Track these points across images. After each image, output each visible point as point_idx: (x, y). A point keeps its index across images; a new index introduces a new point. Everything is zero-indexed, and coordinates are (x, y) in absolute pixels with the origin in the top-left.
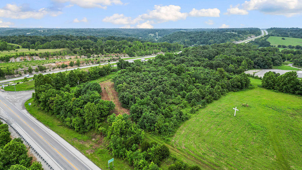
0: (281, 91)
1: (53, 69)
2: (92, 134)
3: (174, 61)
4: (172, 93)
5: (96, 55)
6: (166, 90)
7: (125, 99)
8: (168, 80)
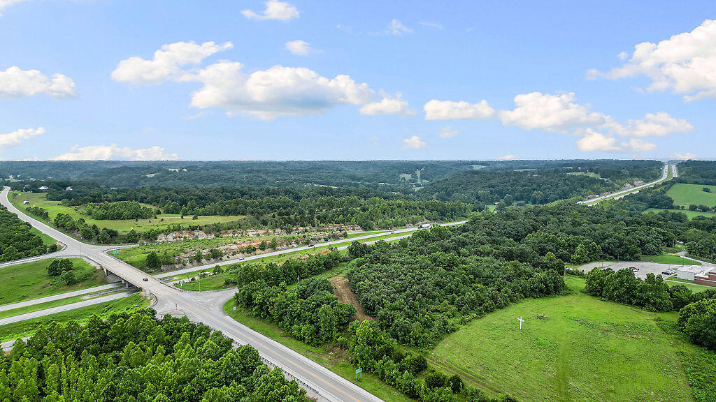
0: (611, 299)
1: (233, 255)
2: (328, 347)
3: (446, 243)
4: (435, 297)
5: (302, 228)
6: (426, 292)
7: (369, 303)
8: (430, 279)
